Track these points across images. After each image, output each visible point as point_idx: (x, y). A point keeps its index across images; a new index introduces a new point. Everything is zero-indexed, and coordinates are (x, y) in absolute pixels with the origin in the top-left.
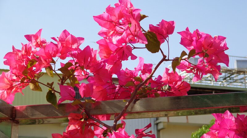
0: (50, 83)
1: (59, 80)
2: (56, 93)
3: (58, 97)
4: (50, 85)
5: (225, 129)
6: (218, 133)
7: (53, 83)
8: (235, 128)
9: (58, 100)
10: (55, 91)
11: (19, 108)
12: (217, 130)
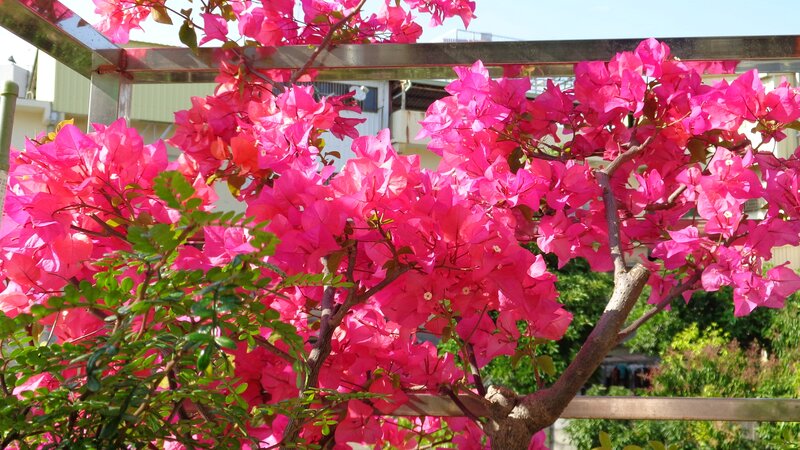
0: (186, 9)
1: (202, 9)
2: (196, 29)
3: (200, 35)
4: (187, 13)
5: (470, 88)
6: (459, 96)
7: (190, 11)
8: (487, 90)
9: (199, 40)
10: (194, 25)
11: (133, 54)
12: (457, 91)
